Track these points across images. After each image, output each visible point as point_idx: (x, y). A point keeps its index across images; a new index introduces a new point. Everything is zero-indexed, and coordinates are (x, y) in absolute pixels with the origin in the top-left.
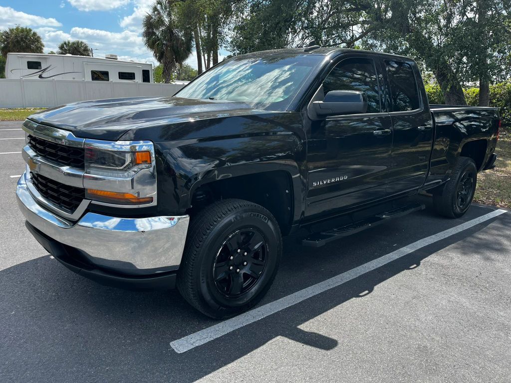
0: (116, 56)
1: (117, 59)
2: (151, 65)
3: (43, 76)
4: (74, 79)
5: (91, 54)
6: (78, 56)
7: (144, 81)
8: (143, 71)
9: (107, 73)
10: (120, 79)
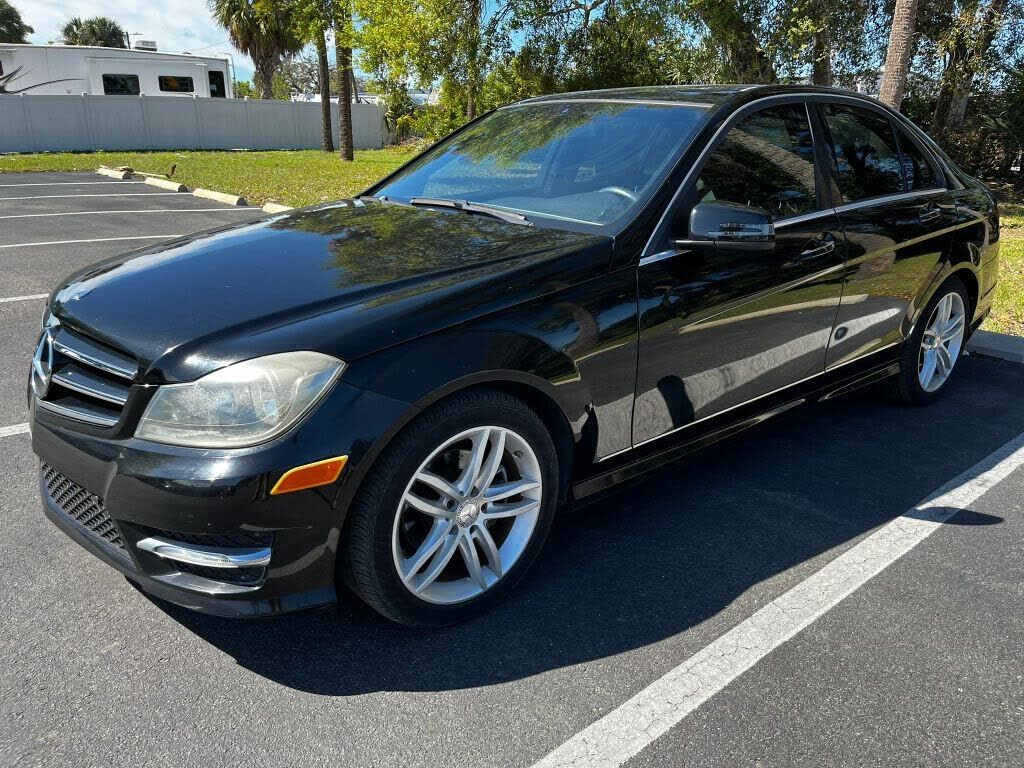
0: (153, 43)
1: (155, 50)
2: (226, 60)
3: (7, 89)
4: (68, 92)
5: (126, 44)
7: (214, 94)
8: (211, 73)
9: (135, 79)
10: (162, 89)
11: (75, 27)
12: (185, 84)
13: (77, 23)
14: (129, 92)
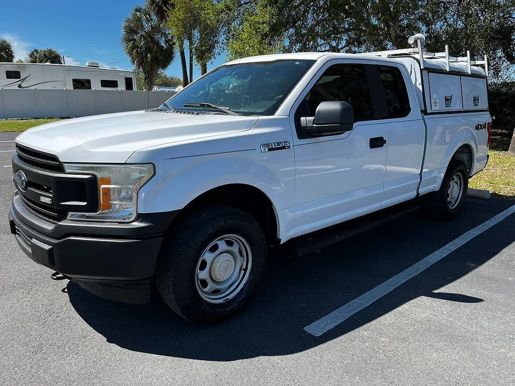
0: (97, 64)
3: (22, 86)
4: (55, 88)
6: (58, 64)
7: (127, 89)
8: (126, 79)
9: (89, 81)
10: (102, 86)
11: (35, 53)
12: (114, 84)
13: (36, 51)
14: (85, 88)
